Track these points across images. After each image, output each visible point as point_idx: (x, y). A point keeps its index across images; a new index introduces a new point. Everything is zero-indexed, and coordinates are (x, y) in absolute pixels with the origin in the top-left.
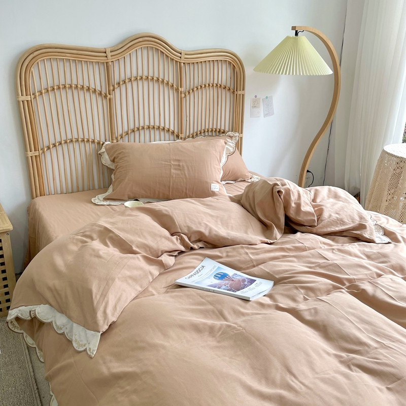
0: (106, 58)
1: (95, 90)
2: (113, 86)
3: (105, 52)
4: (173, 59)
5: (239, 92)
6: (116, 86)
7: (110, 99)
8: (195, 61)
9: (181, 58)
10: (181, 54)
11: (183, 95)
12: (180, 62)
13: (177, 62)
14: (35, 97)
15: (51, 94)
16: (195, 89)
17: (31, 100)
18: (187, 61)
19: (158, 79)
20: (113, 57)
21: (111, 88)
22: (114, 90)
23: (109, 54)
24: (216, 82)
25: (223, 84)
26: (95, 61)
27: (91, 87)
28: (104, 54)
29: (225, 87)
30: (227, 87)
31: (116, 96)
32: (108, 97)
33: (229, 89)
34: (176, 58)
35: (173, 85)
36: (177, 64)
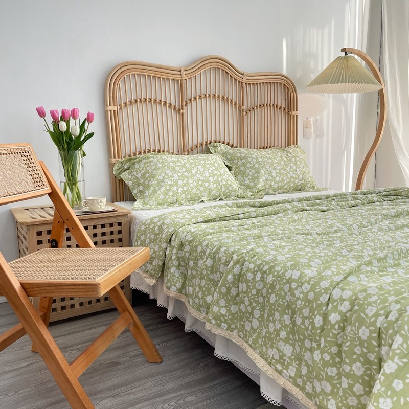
0: (180, 76)
1: (170, 104)
2: (186, 102)
3: (180, 71)
4: (236, 80)
5: (293, 113)
6: (188, 102)
7: (183, 114)
8: (255, 82)
9: (243, 78)
10: (243, 75)
11: (245, 113)
12: (242, 83)
13: (239, 82)
14: (121, 109)
15: (134, 106)
16: (255, 108)
17: (117, 111)
18: (248, 82)
19: (223, 97)
20: (187, 75)
21: (184, 103)
22: (186, 105)
23: (183, 73)
24: (273, 103)
25: (279, 105)
26: (172, 78)
27: (167, 102)
28: (180, 73)
29: (281, 108)
30: (283, 107)
31: (188, 111)
32: (181, 112)
33: (284, 109)
34: (239, 79)
35: (236, 104)
36: (239, 84)
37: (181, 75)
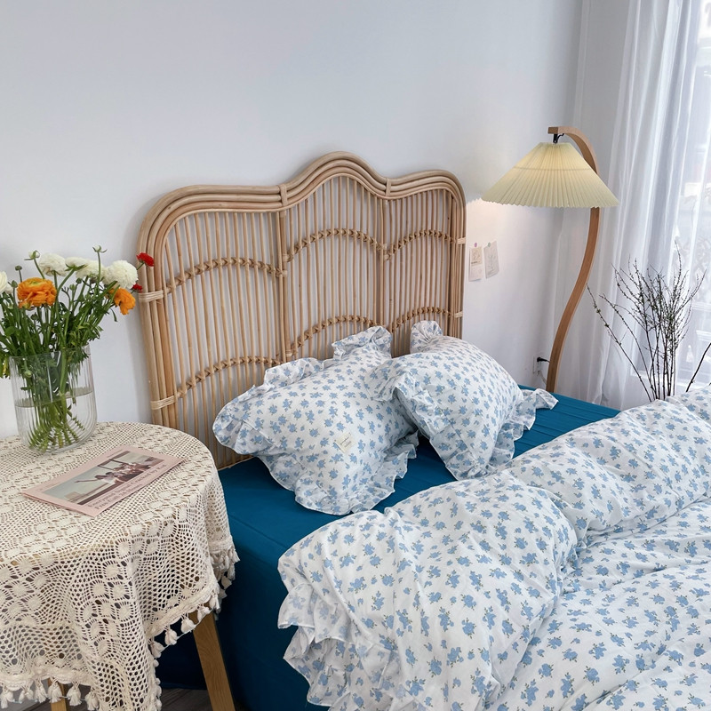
0: (280, 204)
1: (262, 264)
2: (289, 252)
3: (279, 194)
4: (372, 195)
5: (460, 241)
6: (293, 252)
7: (284, 279)
8: (404, 195)
9: (385, 191)
10: (385, 185)
11: (386, 256)
12: (383, 199)
13: (378, 198)
16: (403, 243)
18: (393, 196)
19: (352, 232)
20: (291, 201)
21: (286, 257)
22: (290, 260)
23: (285, 196)
24: (429, 228)
25: (439, 230)
26: (265, 211)
27: (257, 261)
28: (278, 197)
29: (441, 235)
30: (444, 233)
31: (294, 272)
32: (281, 277)
33: (446, 237)
34: (379, 193)
35: (372, 242)
36: (378, 203)
37: (281, 201)
